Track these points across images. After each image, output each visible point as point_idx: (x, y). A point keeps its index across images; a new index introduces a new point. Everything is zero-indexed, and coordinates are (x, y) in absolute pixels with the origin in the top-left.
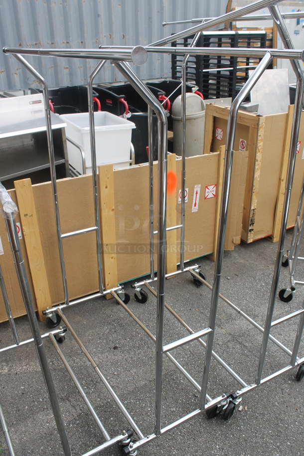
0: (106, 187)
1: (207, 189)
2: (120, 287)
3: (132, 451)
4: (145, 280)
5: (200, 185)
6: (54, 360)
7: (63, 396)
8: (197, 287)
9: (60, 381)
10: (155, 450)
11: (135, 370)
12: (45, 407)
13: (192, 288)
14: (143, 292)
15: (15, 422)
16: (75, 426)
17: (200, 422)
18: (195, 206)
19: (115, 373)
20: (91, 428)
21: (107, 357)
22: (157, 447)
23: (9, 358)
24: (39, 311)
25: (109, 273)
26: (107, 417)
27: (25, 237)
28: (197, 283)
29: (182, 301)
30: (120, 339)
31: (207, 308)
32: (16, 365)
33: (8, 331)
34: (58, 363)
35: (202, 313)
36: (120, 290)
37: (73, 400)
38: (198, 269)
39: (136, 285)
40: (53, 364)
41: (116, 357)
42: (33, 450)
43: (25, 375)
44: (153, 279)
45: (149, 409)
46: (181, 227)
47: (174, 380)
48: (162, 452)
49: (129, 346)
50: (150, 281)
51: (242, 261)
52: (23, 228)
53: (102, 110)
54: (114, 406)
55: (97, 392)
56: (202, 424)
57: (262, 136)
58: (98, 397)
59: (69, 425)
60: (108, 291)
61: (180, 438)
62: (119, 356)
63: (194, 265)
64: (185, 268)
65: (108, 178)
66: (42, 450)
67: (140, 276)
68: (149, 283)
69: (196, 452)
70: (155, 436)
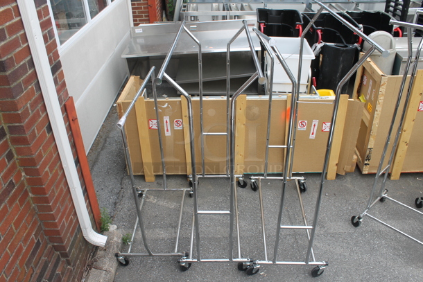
0: (240, 109)
1: (324, 124)
2: (241, 176)
4: (260, 176)
5: (318, 121)
12: (162, 227)
14: (256, 184)
18: (313, 134)
25: (238, 165)
27: (184, 129)
35: (288, 211)
38: (303, 180)
39: (252, 178)
44: (265, 177)
51: (349, 186)
52: (183, 123)
57: (384, 92)
63: (301, 177)
64: (292, 177)
65: (242, 103)
68: (262, 179)
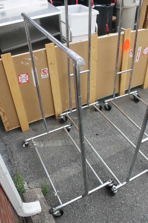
0: (94, 48)
1: (144, 49)
2: (98, 102)
3: (115, 190)
4: (110, 98)
5: (141, 47)
6: (66, 140)
7: (73, 159)
8: (136, 103)
9: (71, 152)
10: (124, 189)
11: (109, 147)
12: (65, 165)
13: (133, 103)
14: (109, 105)
15: (51, 172)
16: (82, 175)
17: (145, 175)
18: (137, 59)
19: (99, 148)
20: (90, 176)
21: (94, 139)
22: (124, 187)
23: (43, 139)
24: (56, 114)
25: (92, 95)
26: (97, 171)
27: (50, 76)
28: (136, 100)
29: (129, 110)
30: (99, 130)
31: (142, 114)
32: (47, 143)
33: (40, 125)
34: (69, 142)
35: (140, 117)
36: (97, 104)
37: (79, 162)
38: (137, 93)
39: (105, 101)
40: (66, 143)
41: (98, 140)
42: (62, 186)
43: (52, 148)
44: (114, 98)
45: (118, 167)
46: (131, 71)
47: (129, 152)
48: (128, 190)
49: (104, 133)
50: (113, 99)
52: (50, 71)
53: (79, 4)
54: (100, 165)
55: (91, 158)
56: (146, 176)
58: (92, 161)
59: (79, 175)
60: (92, 104)
61: (136, 183)
62: (100, 139)
63: (135, 91)
64: (130, 93)
65: (95, 42)
66: (66, 186)
67: (107, 96)
68: (112, 100)
69: (145, 190)
70: (126, 183)
